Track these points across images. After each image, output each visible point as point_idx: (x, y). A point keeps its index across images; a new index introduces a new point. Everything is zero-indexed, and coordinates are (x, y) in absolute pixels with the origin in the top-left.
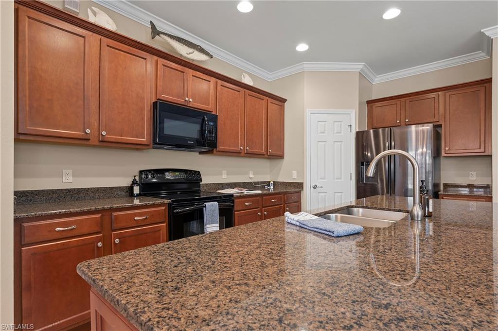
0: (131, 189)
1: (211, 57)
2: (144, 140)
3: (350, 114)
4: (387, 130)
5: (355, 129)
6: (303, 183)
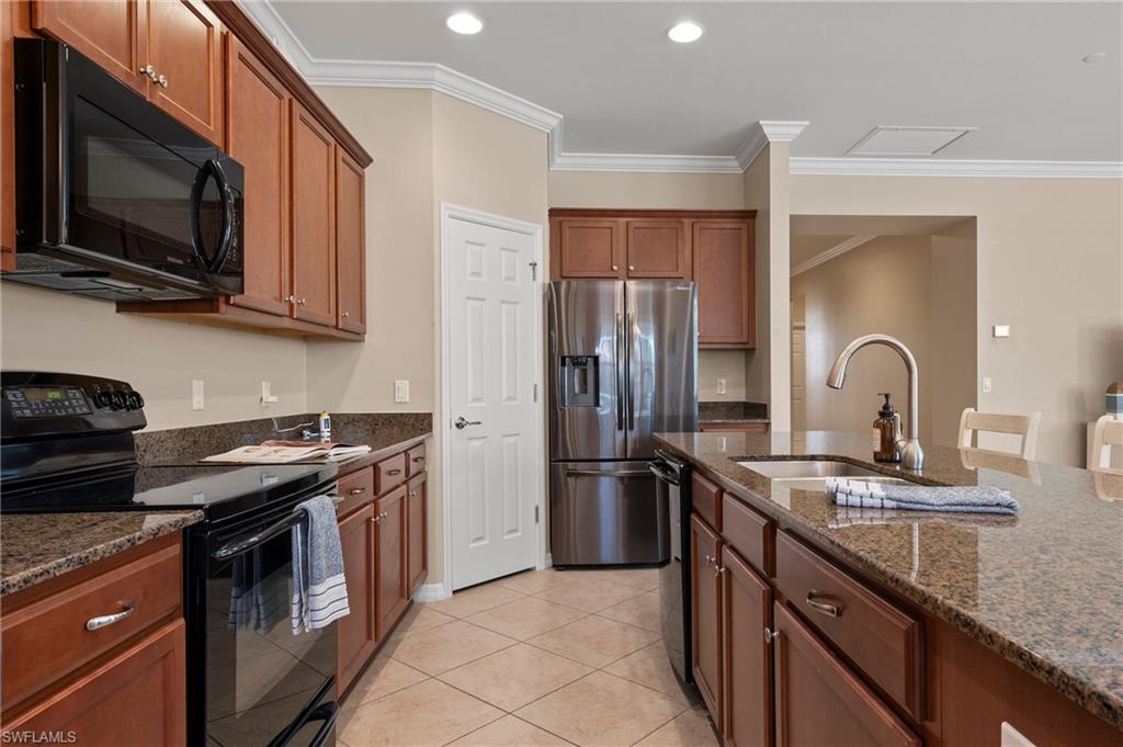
3: (531, 234)
4: (619, 285)
5: (543, 275)
6: (430, 415)
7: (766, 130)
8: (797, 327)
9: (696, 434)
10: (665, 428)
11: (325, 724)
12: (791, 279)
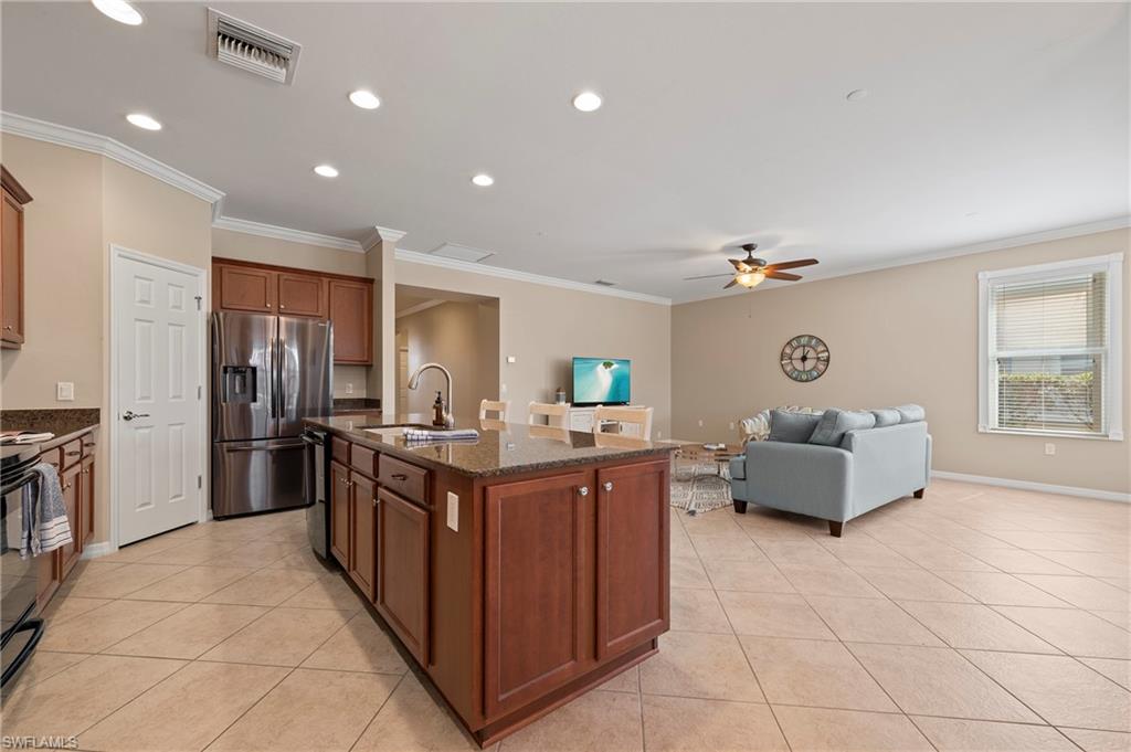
3: (196, 276)
4: (272, 319)
5: (207, 306)
6: (98, 410)
7: (380, 232)
8: (400, 351)
9: (330, 418)
10: (319, 413)
11: (35, 633)
12: (397, 320)
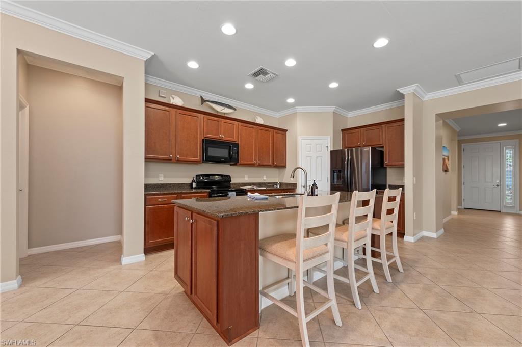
0: (191, 184)
1: (235, 110)
2: (198, 159)
3: (327, 139)
5: (330, 149)
6: (296, 184)
7: (401, 92)
